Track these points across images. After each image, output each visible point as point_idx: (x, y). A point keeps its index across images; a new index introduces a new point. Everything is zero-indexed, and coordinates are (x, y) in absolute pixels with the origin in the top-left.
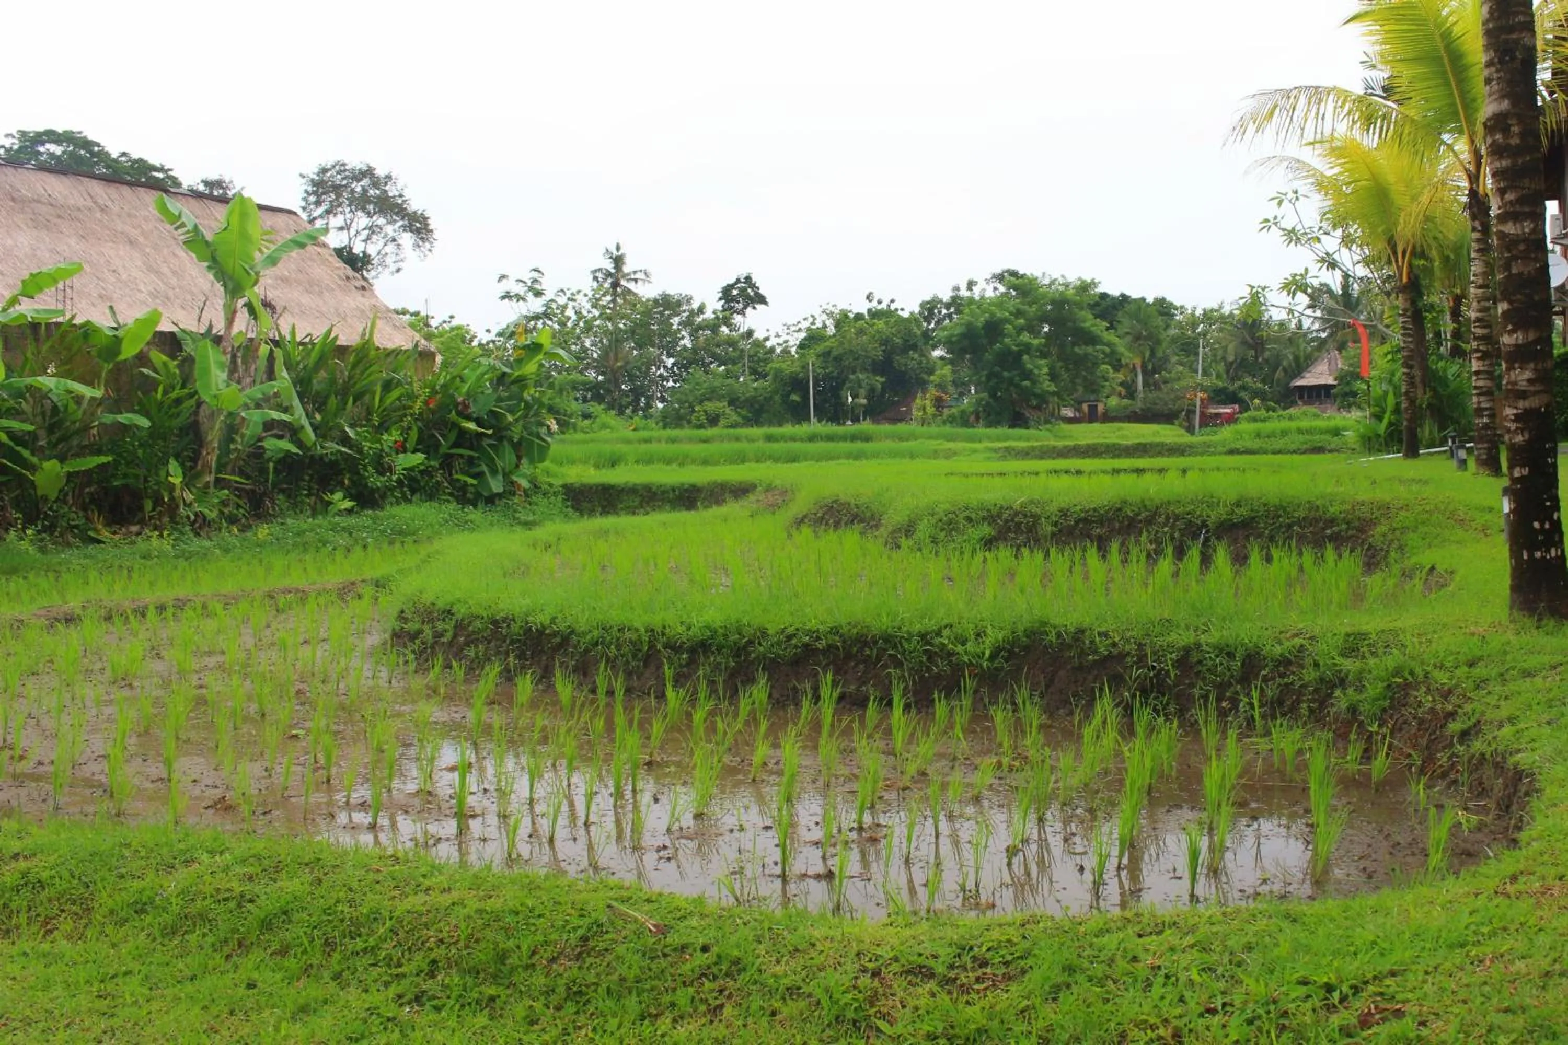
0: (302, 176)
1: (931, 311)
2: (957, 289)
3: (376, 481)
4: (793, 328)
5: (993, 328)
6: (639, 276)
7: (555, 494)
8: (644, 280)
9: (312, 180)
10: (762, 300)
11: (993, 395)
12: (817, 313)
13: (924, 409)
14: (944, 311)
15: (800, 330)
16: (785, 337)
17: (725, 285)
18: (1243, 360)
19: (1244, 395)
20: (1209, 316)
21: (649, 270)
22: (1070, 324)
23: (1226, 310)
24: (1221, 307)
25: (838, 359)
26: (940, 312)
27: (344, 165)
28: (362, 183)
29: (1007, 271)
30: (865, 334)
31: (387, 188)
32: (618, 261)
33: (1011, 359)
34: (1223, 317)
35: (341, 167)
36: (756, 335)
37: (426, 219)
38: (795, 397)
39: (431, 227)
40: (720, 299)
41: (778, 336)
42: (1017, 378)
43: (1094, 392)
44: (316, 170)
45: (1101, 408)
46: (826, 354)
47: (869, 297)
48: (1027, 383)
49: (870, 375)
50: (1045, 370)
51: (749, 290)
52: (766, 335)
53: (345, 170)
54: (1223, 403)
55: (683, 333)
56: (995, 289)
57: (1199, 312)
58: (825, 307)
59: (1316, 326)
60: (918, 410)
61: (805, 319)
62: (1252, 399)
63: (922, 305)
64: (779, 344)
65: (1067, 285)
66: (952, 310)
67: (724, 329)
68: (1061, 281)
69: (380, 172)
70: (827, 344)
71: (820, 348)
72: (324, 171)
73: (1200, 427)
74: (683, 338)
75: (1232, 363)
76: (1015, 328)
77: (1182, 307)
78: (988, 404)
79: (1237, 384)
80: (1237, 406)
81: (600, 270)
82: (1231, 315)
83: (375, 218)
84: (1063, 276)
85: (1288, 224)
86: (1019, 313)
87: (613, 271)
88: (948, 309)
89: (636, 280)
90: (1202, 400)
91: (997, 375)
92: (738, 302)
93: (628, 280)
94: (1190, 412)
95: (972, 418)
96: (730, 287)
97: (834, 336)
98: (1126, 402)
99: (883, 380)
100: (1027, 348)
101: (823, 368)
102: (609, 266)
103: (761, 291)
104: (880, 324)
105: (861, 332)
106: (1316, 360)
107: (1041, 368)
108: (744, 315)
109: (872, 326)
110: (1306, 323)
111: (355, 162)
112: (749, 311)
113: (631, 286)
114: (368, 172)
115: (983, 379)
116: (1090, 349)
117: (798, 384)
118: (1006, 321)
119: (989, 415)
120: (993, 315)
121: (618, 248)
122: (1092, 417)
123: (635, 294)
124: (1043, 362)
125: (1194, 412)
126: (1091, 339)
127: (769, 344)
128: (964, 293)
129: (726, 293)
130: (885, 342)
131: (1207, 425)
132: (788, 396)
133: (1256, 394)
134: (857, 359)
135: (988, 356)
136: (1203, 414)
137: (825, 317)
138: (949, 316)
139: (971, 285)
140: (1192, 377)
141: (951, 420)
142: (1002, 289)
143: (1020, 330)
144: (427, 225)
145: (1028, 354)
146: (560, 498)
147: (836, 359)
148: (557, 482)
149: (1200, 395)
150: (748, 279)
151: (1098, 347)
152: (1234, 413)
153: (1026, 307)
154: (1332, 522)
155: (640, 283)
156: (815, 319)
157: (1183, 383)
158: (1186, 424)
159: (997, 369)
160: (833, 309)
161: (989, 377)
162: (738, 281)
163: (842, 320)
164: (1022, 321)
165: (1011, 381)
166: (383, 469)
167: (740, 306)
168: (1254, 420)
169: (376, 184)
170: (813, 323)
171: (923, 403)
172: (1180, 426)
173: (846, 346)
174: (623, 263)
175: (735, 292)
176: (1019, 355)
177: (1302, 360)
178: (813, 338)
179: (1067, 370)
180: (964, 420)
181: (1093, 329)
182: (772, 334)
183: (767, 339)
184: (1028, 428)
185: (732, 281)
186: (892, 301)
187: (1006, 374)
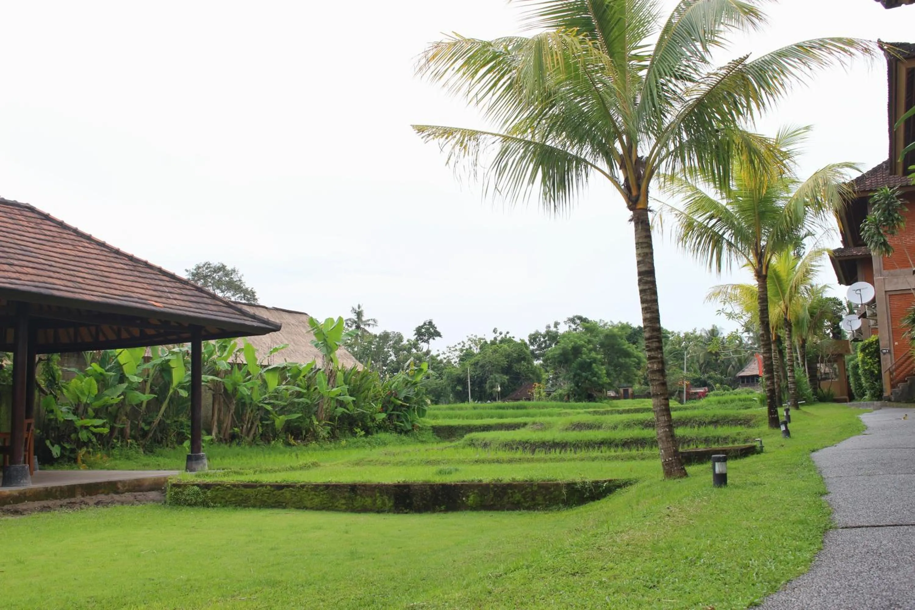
0: (187, 271)
1: (535, 339)
2: (549, 327)
3: (370, 424)
4: (453, 349)
5: (577, 350)
6: (370, 322)
7: (429, 430)
8: (373, 325)
9: (192, 273)
10: (438, 334)
11: (577, 385)
12: (465, 340)
13: (540, 393)
14: (542, 339)
15: (456, 350)
16: (448, 354)
17: (417, 326)
18: (708, 362)
19: (710, 382)
20: (687, 337)
21: (376, 319)
22: (616, 347)
23: (698, 333)
24: (695, 331)
25: (482, 367)
26: (540, 340)
27: (209, 264)
28: (219, 274)
29: (576, 317)
30: (497, 352)
31: (232, 276)
32: (359, 314)
33: (587, 366)
34: (696, 338)
35: (207, 265)
36: (431, 353)
37: (253, 293)
38: (459, 388)
39: (256, 297)
40: (415, 334)
41: (444, 353)
42: (590, 376)
43: (629, 382)
44: (194, 268)
45: (630, 390)
46: (476, 364)
47: (495, 331)
48: (595, 378)
49: (501, 375)
50: (604, 371)
51: (431, 329)
52: (437, 353)
53: (210, 267)
54: (699, 386)
55: (391, 353)
56: (570, 326)
57: (682, 335)
58: (470, 337)
59: (750, 342)
60: (537, 394)
61: (459, 344)
62: (715, 384)
63: (530, 336)
64: (445, 358)
65: (613, 326)
66: (546, 338)
67: (414, 351)
68: (609, 323)
69: (229, 268)
70: (476, 358)
71: (473, 360)
72: (199, 268)
73: (687, 400)
74: (391, 355)
75: (702, 364)
76: (587, 349)
77: (672, 332)
78: (574, 390)
79: (706, 376)
80: (706, 388)
81: (350, 320)
82: (701, 336)
83: (225, 293)
84: (611, 322)
85: (729, 311)
86: (589, 342)
87: (356, 320)
88: (544, 338)
89: (369, 325)
90: (687, 385)
91: (579, 375)
92: (425, 336)
93: (365, 325)
94: (681, 392)
95: (566, 397)
96: (421, 327)
97: (480, 354)
98: (643, 387)
99: (508, 377)
100: (595, 361)
101: (475, 372)
102: (354, 317)
103: (438, 329)
104: (505, 346)
105: (495, 351)
106: (751, 360)
107: (602, 370)
108: (428, 343)
109: (501, 348)
110: (745, 340)
111: (215, 262)
112: (431, 341)
113: (367, 328)
114: (222, 268)
115: (572, 377)
116: (627, 360)
117: (461, 381)
118: (583, 346)
119: (575, 395)
120: (576, 343)
121: (359, 307)
122: (626, 396)
123: (368, 332)
124: (603, 367)
125: (683, 392)
126: (628, 355)
127: (439, 358)
128: (553, 329)
129: (419, 332)
130: (508, 356)
131: (690, 399)
132: (455, 387)
133: (716, 381)
134: (493, 366)
135: (574, 365)
136: (688, 393)
137: (470, 342)
138: (545, 342)
139: (556, 324)
140: (681, 372)
141: (555, 399)
142: (574, 326)
143: (590, 350)
144: (254, 296)
145: (595, 363)
146: (431, 431)
147: (481, 366)
148: (429, 425)
149: (685, 382)
150: (430, 323)
151: (632, 359)
152: (705, 392)
153: (593, 338)
154: (740, 420)
155: (371, 326)
156: (464, 344)
157: (676, 376)
158: (679, 399)
159: (579, 371)
160: (475, 338)
161: (574, 376)
162: (425, 324)
163: (484, 346)
164: (591, 346)
165: (586, 378)
166: (373, 420)
167: (426, 338)
168: (717, 395)
169: (226, 275)
170: (463, 346)
171: (539, 389)
172: (675, 400)
173: (487, 359)
174: (362, 316)
175: (423, 330)
176: (590, 364)
177: (743, 361)
178: (466, 355)
179: (616, 371)
180: (561, 398)
181: (629, 349)
182: (441, 352)
183: (438, 355)
184: (596, 402)
185: (422, 324)
186: (508, 333)
187: (584, 374)
